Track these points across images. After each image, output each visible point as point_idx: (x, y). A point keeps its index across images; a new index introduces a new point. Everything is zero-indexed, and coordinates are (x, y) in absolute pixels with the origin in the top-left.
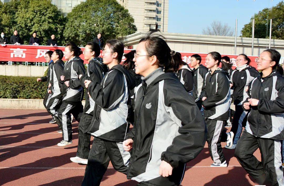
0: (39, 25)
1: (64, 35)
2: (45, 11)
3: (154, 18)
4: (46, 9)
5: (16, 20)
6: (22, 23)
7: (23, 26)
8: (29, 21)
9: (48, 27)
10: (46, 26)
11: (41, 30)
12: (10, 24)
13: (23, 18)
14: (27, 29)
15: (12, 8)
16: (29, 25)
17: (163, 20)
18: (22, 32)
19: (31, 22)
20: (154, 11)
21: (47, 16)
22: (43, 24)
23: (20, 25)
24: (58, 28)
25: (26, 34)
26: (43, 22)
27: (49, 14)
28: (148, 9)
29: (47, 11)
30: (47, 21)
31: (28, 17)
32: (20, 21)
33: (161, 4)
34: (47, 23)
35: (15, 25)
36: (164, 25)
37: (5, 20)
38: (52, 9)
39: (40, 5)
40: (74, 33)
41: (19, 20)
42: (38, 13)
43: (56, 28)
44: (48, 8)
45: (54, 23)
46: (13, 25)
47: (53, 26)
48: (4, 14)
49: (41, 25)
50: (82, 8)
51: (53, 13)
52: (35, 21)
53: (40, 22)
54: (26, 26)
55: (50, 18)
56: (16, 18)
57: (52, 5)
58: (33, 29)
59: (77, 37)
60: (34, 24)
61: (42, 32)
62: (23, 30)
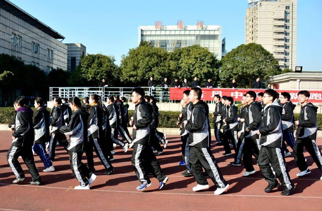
0: (200, 69)
1: (220, 76)
2: (205, 57)
3: (282, 53)
4: (205, 56)
5: (180, 65)
6: (186, 68)
7: (187, 70)
8: (191, 66)
9: (207, 71)
10: (205, 70)
11: (202, 73)
12: (177, 69)
13: (187, 63)
14: (190, 72)
15: (176, 55)
16: (192, 69)
17: (291, 54)
18: (186, 75)
19: (193, 67)
20: (282, 46)
21: (206, 62)
22: (203, 68)
23: (184, 69)
24: (214, 71)
25: (189, 76)
26: (203, 66)
27: (208, 60)
28: (276, 45)
29: (206, 58)
30: (206, 66)
31: (190, 63)
32: (185, 66)
33: (289, 39)
34: (206, 67)
35: (180, 69)
36: (293, 59)
37: (172, 65)
38: (210, 56)
39: (200, 53)
40: (228, 75)
41: (183, 65)
42: (199, 59)
43: (213, 71)
44: (207, 55)
45: (212, 67)
46: (179, 69)
47: (211, 70)
48: (171, 61)
49: (201, 69)
50: (234, 54)
51: (211, 59)
52: (196, 66)
53: (200, 67)
54: (189, 70)
55: (208, 63)
56: (181, 64)
57: (209, 53)
58: (195, 72)
59: (231, 78)
60: (195, 68)
61: (202, 75)
62: (186, 74)
